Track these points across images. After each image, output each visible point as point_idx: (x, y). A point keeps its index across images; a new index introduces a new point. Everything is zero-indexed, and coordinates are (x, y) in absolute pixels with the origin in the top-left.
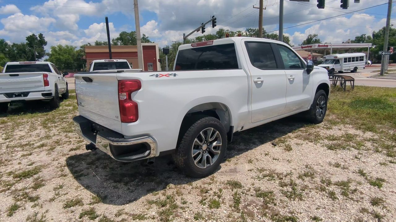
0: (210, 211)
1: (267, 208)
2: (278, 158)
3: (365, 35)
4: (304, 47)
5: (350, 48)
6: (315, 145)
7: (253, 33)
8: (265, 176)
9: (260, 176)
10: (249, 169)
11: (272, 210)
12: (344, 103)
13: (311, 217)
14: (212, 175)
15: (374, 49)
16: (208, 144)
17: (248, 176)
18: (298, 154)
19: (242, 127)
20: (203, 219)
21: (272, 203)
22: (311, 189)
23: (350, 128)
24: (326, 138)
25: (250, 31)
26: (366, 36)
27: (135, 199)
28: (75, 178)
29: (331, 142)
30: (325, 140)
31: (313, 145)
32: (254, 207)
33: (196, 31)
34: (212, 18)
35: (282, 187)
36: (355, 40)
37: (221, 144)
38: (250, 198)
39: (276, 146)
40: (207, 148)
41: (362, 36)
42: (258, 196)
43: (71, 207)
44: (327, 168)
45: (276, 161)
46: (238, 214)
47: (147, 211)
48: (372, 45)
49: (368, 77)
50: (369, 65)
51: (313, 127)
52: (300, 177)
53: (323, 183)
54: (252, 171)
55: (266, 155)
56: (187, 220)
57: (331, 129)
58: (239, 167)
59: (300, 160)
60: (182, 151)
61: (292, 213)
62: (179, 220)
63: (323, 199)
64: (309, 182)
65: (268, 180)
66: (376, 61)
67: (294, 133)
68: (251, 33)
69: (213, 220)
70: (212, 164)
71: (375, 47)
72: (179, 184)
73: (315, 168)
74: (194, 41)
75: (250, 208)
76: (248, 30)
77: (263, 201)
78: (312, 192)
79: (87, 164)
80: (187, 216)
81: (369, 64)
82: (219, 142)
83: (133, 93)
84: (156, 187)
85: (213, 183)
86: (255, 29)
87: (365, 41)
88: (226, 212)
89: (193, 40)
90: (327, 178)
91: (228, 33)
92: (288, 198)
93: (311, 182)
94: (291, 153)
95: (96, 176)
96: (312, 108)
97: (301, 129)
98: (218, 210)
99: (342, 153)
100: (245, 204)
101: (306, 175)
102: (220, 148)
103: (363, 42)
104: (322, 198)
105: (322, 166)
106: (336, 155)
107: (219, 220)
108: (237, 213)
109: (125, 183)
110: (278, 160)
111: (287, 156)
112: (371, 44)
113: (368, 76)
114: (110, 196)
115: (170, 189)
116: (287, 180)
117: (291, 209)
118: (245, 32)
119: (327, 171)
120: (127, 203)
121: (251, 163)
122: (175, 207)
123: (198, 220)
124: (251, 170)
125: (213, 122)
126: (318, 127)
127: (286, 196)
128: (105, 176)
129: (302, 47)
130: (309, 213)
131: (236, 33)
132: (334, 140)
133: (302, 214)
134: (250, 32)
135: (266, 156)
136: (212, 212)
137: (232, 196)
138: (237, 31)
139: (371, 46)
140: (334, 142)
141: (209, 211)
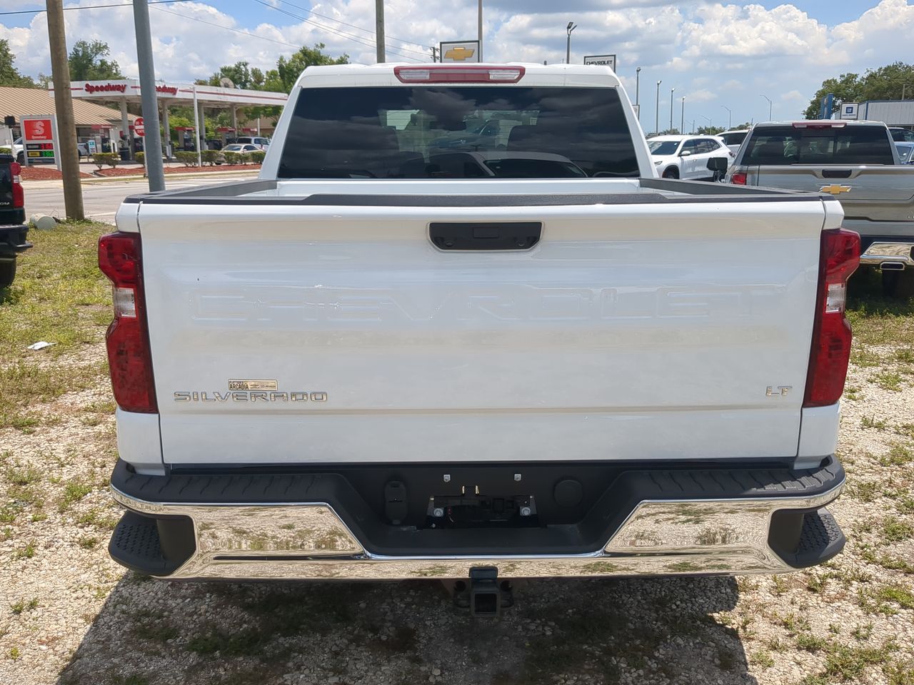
3: (246, 64)
4: (97, 89)
26: (249, 68)
41: (238, 66)
87: (248, 85)
103: (244, 87)
129: (87, 85)
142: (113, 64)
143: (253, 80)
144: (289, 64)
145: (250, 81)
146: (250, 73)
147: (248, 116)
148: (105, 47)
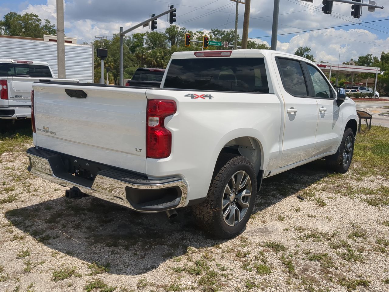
0: (262, 278)
1: (328, 272)
2: (313, 215)
3: (371, 55)
5: (354, 72)
6: (351, 200)
7: (220, 37)
8: (308, 237)
9: (302, 237)
10: (284, 228)
11: (335, 274)
12: (365, 147)
13: (382, 280)
14: (240, 236)
15: (382, 75)
16: (237, 194)
17: (286, 236)
18: (335, 210)
19: (270, 173)
20: (258, 287)
21: (333, 266)
22: (369, 250)
23: (383, 180)
24: (361, 191)
25: (216, 33)
26: (372, 57)
27: (153, 267)
28: (40, 241)
29: (369, 196)
30: (360, 194)
31: (349, 200)
32: (313, 272)
33: (142, 26)
34: (169, 9)
35: (334, 248)
36: (359, 61)
37: (250, 194)
38: (303, 262)
39: (303, 200)
40: (235, 199)
41: (367, 56)
42: (312, 260)
43: (63, 279)
44: (377, 227)
45: (313, 218)
46: (298, 280)
47: (178, 280)
48: (381, 71)
49: (379, 115)
50: (377, 98)
51: (340, 178)
52: (349, 237)
53: (379, 244)
54: (289, 231)
55: (297, 210)
56: (237, 289)
57: (362, 180)
58: (270, 226)
59: (341, 218)
60: (212, 201)
61: (360, 277)
62: (227, 290)
63: (387, 261)
64: (363, 243)
65: (313, 241)
66: (384, 93)
67: (319, 184)
68: (218, 37)
69: (270, 288)
70: (240, 221)
71: (385, 74)
72: (203, 247)
73: (363, 226)
74: (130, 39)
75: (309, 273)
76: (214, 32)
77: (321, 265)
78: (372, 254)
79: (46, 222)
80: (236, 285)
81: (377, 96)
82: (248, 191)
83: (166, 118)
84: (173, 251)
85: (246, 245)
86: (224, 31)
87: (371, 64)
88: (282, 278)
89: (128, 38)
90: (381, 239)
91: (183, 32)
92: (347, 261)
93: (365, 243)
94: (326, 208)
95: (70, 238)
96: (339, 151)
97: (325, 179)
98: (271, 276)
99: (386, 210)
100: (300, 269)
101: (355, 235)
102: (249, 199)
103: (368, 65)
104: (385, 260)
105: (370, 225)
106: (381, 212)
107: (279, 287)
108: (297, 278)
109: (124, 247)
110: (315, 217)
111: (323, 213)
112: (379, 69)
113: (379, 113)
114: (113, 264)
115: (192, 253)
116: (336, 241)
117: (357, 273)
118: (209, 34)
119: (378, 231)
120: (144, 273)
121: (283, 220)
122: (214, 274)
123: (252, 288)
124: (287, 230)
125: (246, 163)
126: (346, 178)
127: (345, 259)
128: (86, 238)
130: (378, 277)
131: (195, 34)
132: (371, 194)
133: (371, 278)
134: (216, 35)
135: (297, 212)
136: (265, 279)
137: (279, 261)
138: (198, 32)
139: (379, 72)
140: (372, 196)
141: (260, 278)
142: (311, 56)
143: (373, 62)
144: (387, 54)
145: (372, 62)
146: (372, 58)
147: (362, 78)
148: (310, 49)
